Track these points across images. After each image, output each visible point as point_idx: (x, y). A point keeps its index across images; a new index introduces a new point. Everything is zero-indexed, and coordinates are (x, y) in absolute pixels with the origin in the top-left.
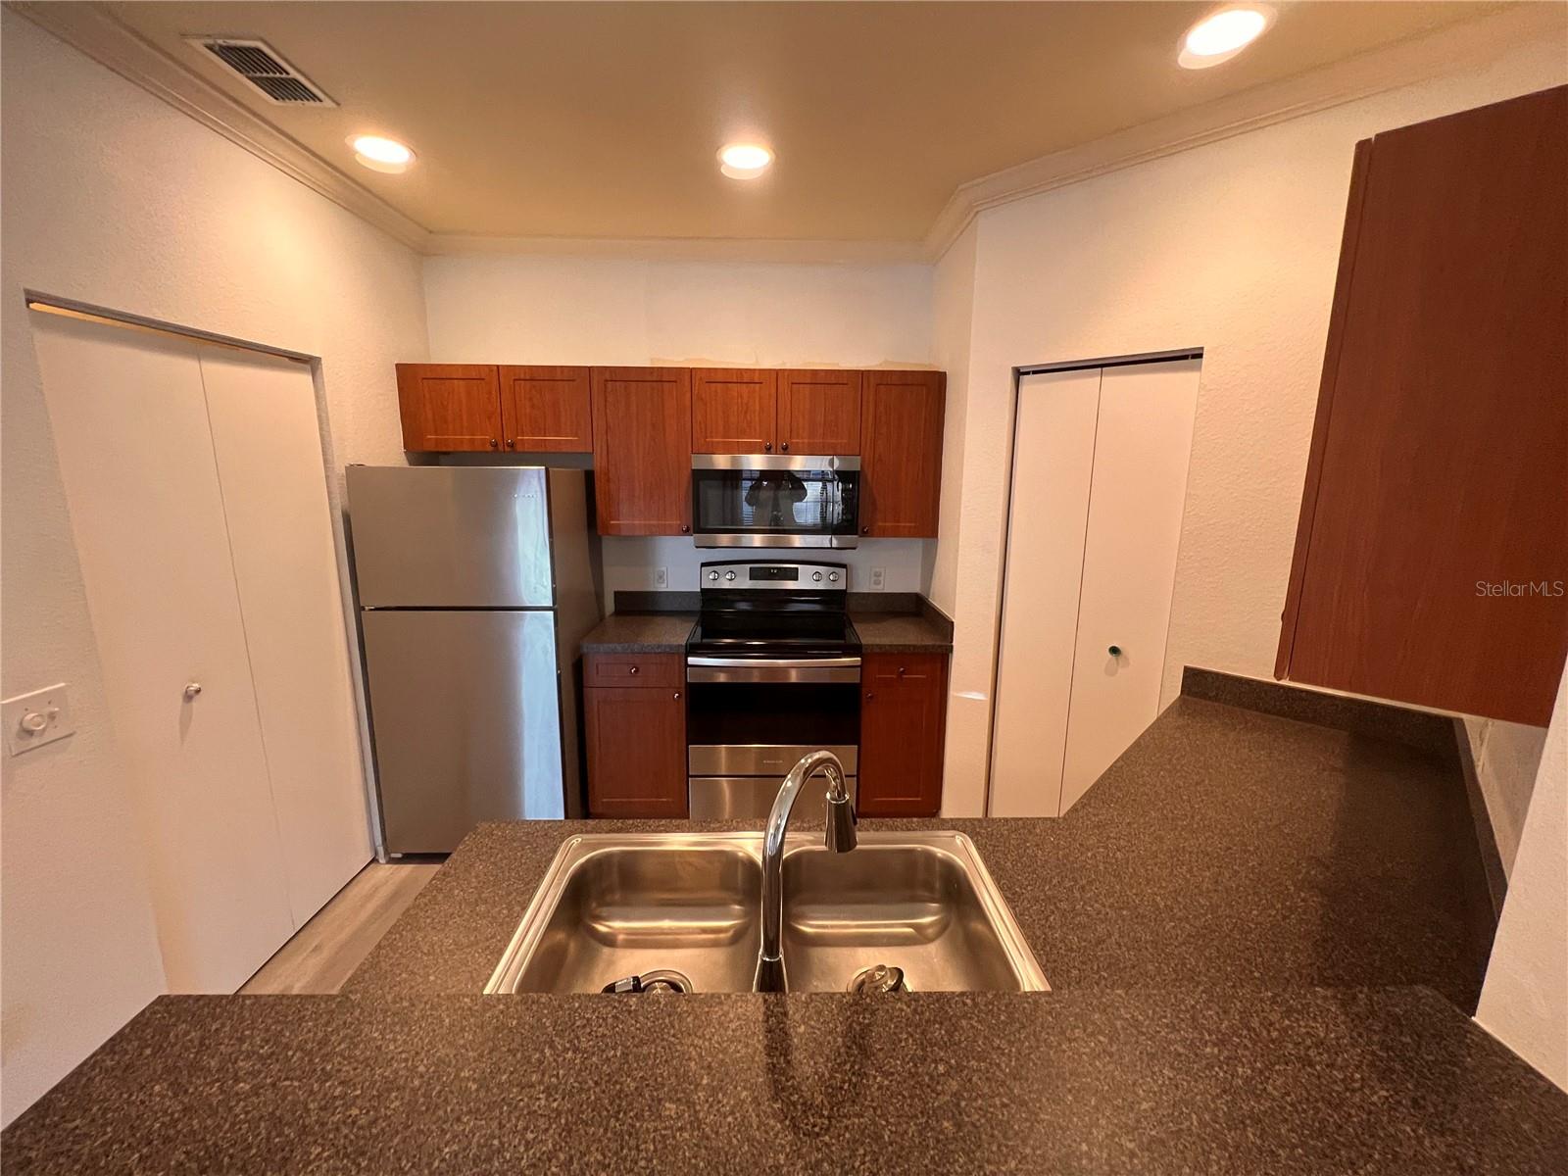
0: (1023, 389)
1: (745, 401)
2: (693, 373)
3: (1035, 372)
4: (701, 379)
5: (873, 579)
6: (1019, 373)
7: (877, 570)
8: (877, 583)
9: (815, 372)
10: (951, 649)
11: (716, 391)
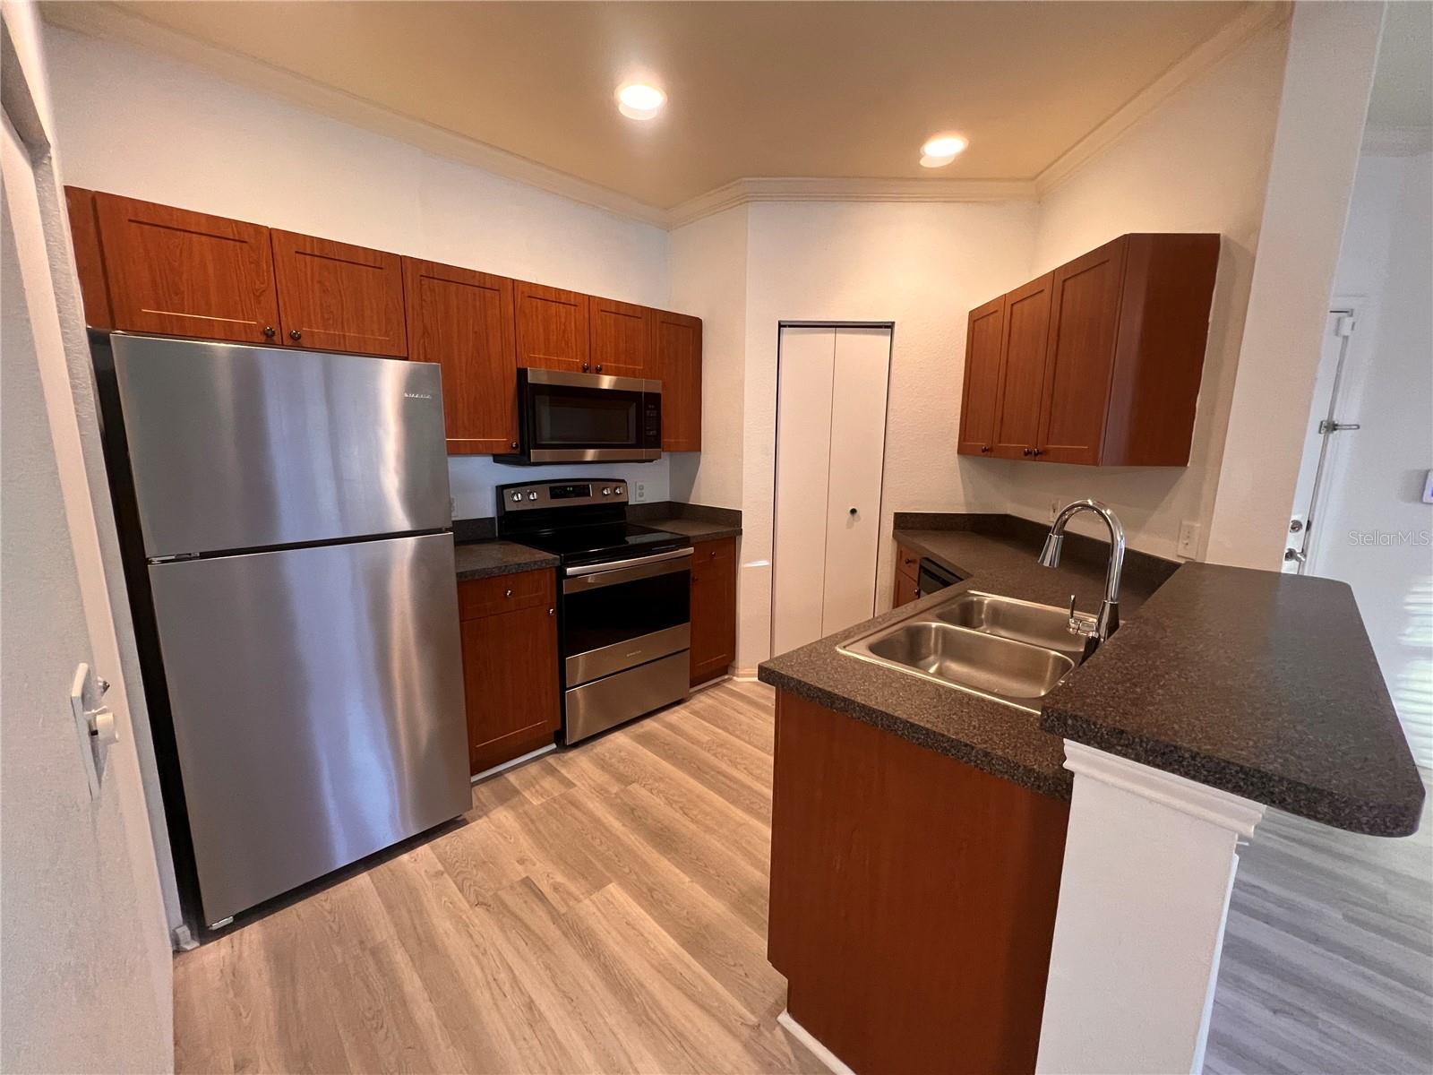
0: (784, 337)
1: (563, 320)
2: (515, 285)
3: (790, 326)
4: (523, 293)
5: (638, 491)
6: (781, 326)
7: (640, 484)
8: (641, 496)
9: (618, 303)
10: (740, 532)
11: (537, 308)
